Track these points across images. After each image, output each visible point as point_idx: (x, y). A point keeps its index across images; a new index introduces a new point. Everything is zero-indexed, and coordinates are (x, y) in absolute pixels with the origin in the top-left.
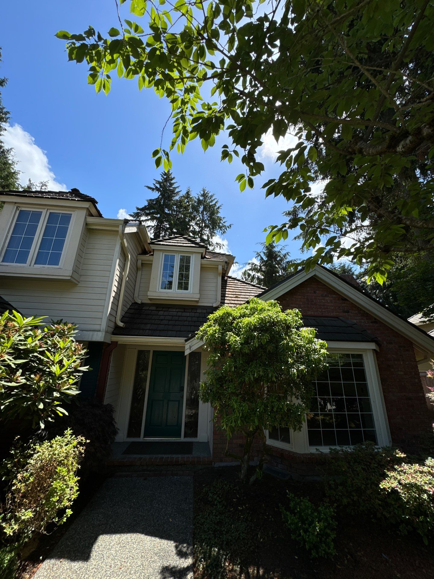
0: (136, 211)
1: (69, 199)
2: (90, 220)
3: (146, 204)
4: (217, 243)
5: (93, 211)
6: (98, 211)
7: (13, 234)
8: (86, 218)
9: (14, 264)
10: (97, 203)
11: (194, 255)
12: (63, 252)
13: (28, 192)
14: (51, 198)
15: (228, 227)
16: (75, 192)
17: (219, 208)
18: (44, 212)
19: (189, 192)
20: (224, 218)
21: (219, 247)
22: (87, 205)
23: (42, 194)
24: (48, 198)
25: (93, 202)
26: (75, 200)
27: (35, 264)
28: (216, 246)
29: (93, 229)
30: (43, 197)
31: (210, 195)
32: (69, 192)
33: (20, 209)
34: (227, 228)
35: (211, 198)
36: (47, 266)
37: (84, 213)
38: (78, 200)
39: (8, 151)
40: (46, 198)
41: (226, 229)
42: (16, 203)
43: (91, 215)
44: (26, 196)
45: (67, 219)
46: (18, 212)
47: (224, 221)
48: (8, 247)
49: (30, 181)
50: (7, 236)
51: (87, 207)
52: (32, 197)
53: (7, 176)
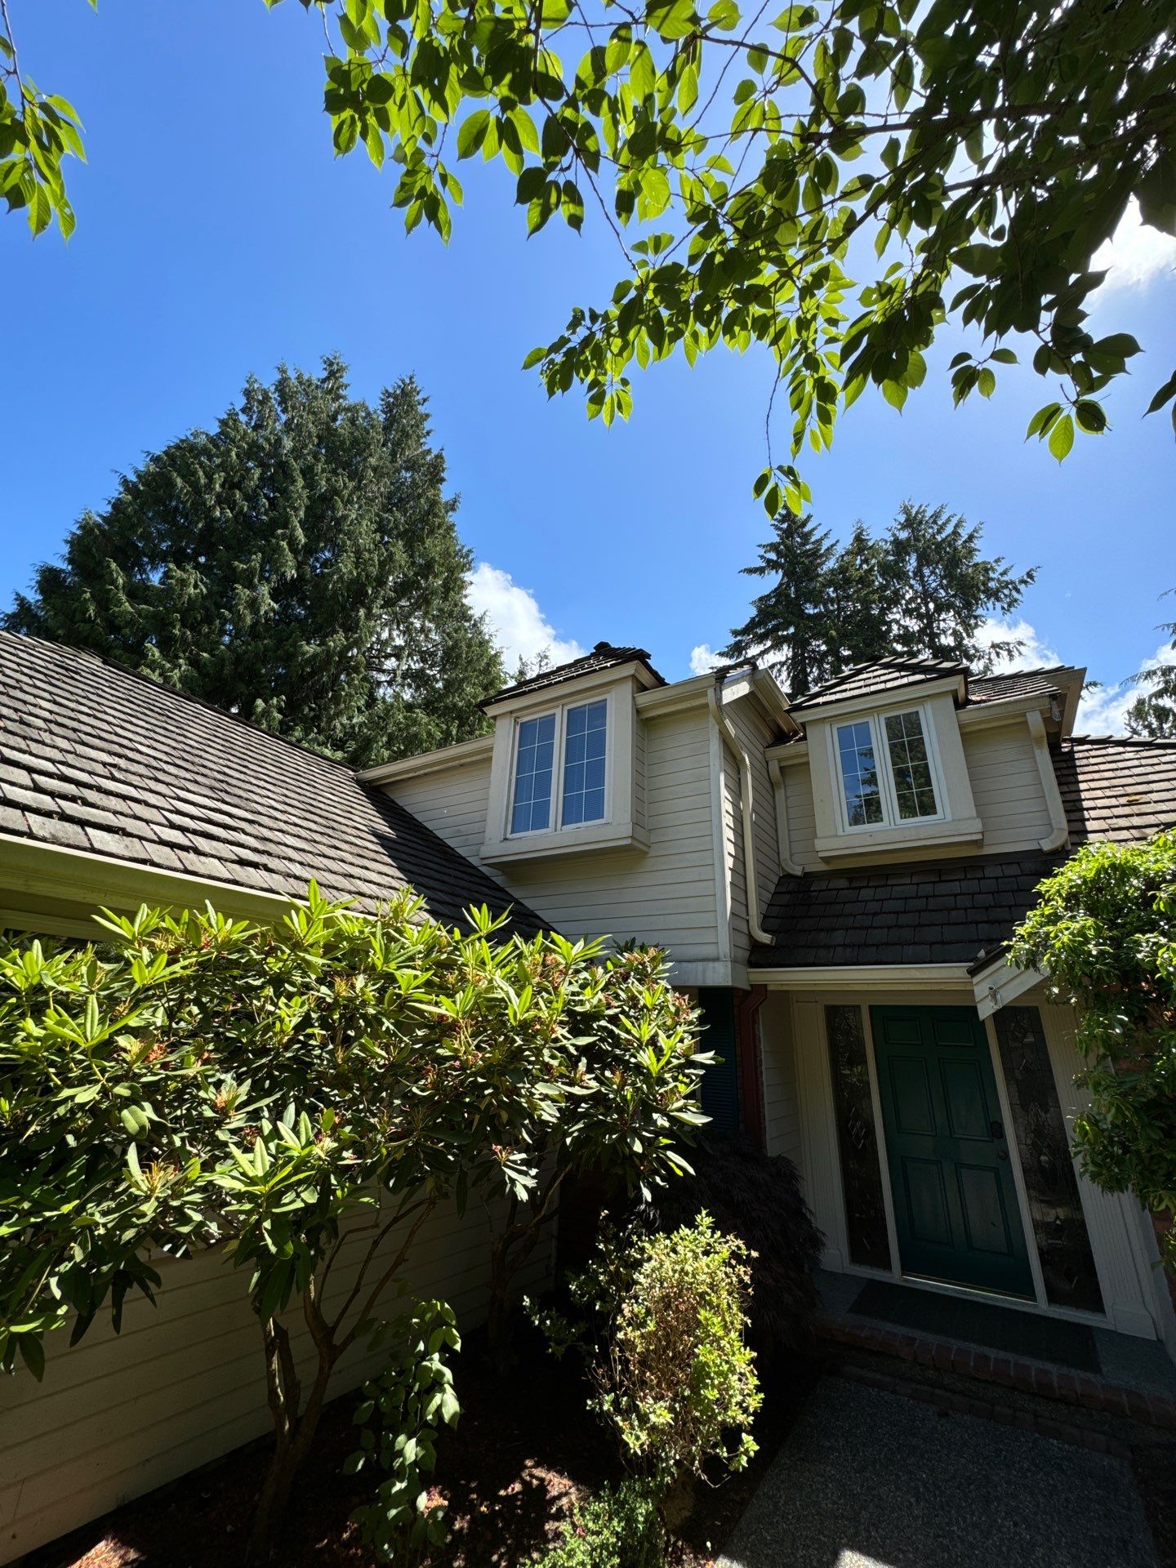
0: (732, 640)
1: (595, 671)
2: (644, 699)
3: (753, 612)
4: (994, 646)
5: (645, 677)
6: (655, 674)
7: (518, 774)
8: (634, 698)
9: (530, 833)
10: (649, 656)
11: (929, 706)
12: (606, 787)
13: (524, 686)
14: (566, 680)
15: (1023, 582)
16: (603, 650)
17: (971, 538)
18: (558, 712)
19: (861, 533)
20: (997, 561)
21: (1004, 653)
22: (629, 669)
23: (546, 680)
24: (560, 682)
25: (641, 656)
26: (606, 667)
27: (563, 824)
28: (993, 656)
29: (653, 718)
30: (550, 685)
31: (928, 514)
32: (592, 654)
33: (520, 721)
34: (1022, 587)
35: (935, 522)
36: (583, 824)
37: (628, 688)
38: (612, 666)
39: (481, 618)
40: (556, 683)
41: (1018, 591)
42: (511, 712)
43: (643, 688)
44: (524, 693)
45: (599, 712)
46: (518, 728)
47: (1000, 569)
48: (515, 802)
49: (521, 659)
50: (510, 780)
51: (632, 672)
52: (534, 690)
53: (488, 665)
